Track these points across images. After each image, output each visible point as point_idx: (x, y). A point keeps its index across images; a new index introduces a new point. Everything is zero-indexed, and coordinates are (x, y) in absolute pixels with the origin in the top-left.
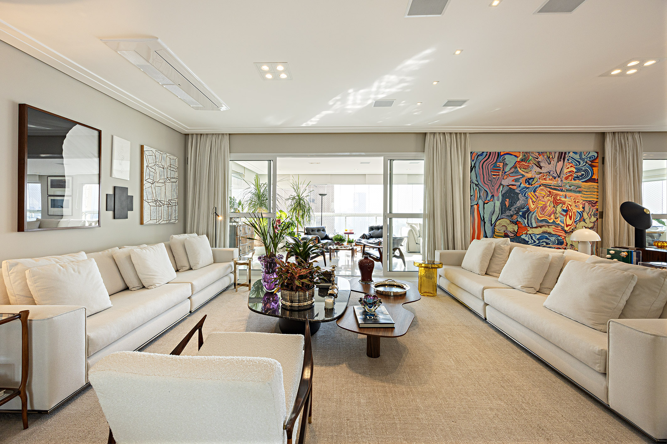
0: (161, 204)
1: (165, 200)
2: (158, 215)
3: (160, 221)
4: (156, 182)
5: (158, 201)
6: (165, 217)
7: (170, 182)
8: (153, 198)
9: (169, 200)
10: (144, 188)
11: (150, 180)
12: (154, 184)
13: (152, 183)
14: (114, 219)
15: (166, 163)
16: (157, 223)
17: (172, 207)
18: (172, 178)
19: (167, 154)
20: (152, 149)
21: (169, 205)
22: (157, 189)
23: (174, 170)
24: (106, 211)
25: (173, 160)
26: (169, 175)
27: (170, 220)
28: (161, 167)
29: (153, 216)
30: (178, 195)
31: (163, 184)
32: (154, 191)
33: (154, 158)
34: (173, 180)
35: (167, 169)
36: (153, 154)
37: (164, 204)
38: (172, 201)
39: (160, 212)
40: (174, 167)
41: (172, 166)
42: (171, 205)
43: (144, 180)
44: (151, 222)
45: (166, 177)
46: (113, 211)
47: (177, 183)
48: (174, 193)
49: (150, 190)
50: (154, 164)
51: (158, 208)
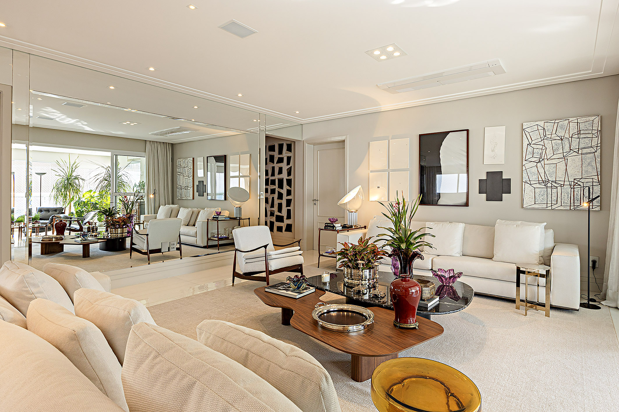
0: (557, 185)
1: (566, 179)
2: (550, 199)
3: (554, 207)
4: (546, 160)
5: (550, 182)
7: (577, 155)
8: (540, 179)
9: (574, 179)
10: (524, 169)
11: (533, 159)
12: (543, 162)
13: (537, 161)
14: (487, 201)
15: (567, 131)
16: (548, 208)
17: (582, 188)
18: (582, 149)
19: (571, 119)
20: (537, 123)
21: (574, 185)
22: (547, 168)
23: (590, 136)
24: (479, 193)
25: (586, 124)
26: (575, 145)
27: (578, 206)
28: (556, 139)
29: (539, 200)
30: (599, 170)
31: (561, 160)
32: (541, 170)
33: (541, 132)
34: (585, 151)
35: (570, 139)
36: (540, 128)
37: (564, 185)
38: (582, 180)
39: (554, 195)
40: (590, 132)
41: (582, 132)
42: (580, 185)
43: (524, 160)
44: (536, 206)
45: (567, 149)
46: (486, 193)
47: (598, 154)
48: (590, 169)
49: (535, 170)
50: (542, 139)
51: (549, 190)
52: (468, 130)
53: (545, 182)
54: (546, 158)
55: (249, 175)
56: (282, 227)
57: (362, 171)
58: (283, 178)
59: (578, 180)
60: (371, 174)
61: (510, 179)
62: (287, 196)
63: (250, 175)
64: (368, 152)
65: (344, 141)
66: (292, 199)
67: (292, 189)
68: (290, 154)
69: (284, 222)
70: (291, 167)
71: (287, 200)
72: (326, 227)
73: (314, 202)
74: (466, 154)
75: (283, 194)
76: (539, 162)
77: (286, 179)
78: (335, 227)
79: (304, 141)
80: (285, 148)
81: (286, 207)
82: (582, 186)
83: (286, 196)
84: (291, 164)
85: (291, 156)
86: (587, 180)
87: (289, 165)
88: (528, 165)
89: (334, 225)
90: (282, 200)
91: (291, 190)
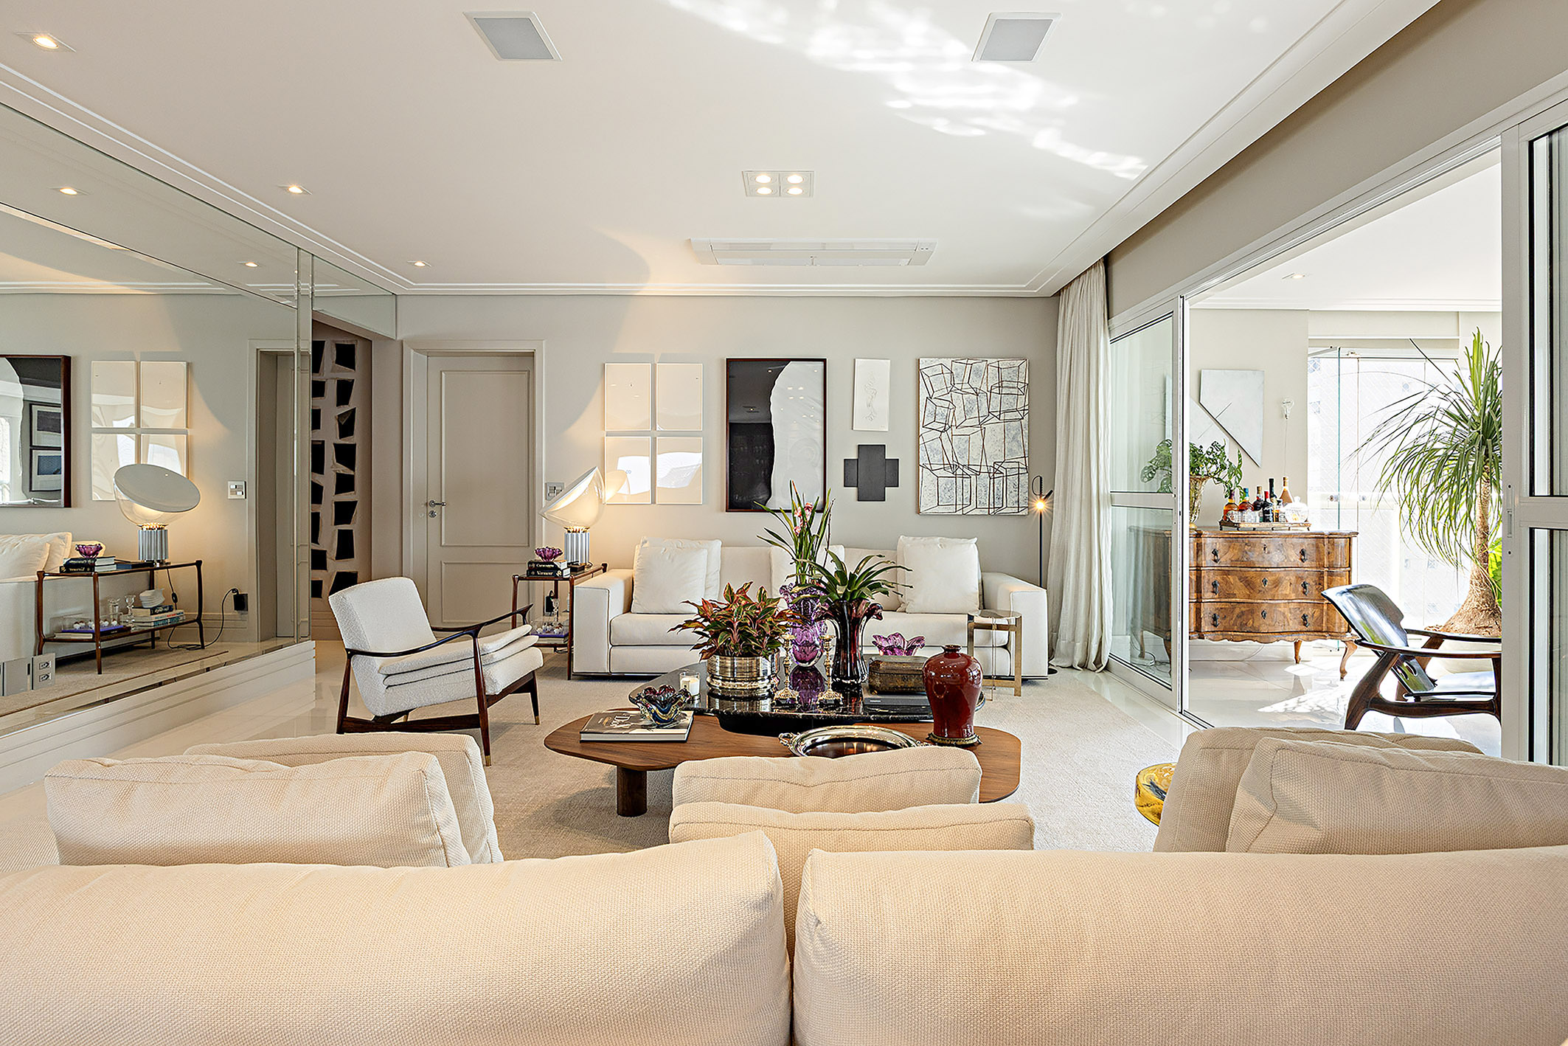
0: (970, 473)
1: (984, 463)
2: (960, 496)
3: (966, 511)
4: (954, 428)
5: (961, 467)
6: (983, 501)
7: (998, 421)
8: (946, 462)
9: (995, 463)
10: (921, 442)
11: (935, 426)
12: (949, 431)
13: (941, 430)
14: (858, 500)
15: (985, 381)
16: (957, 513)
17: (1005, 478)
18: (1005, 412)
19: (990, 361)
20: (941, 361)
21: (995, 473)
22: (957, 441)
23: (1015, 391)
24: (845, 486)
25: (1010, 370)
26: (995, 405)
27: (999, 508)
28: (968, 393)
29: (944, 499)
30: (1026, 449)
31: (976, 429)
32: (948, 446)
33: (948, 376)
34: (1009, 416)
35: (989, 394)
36: (945, 370)
37: (980, 472)
38: (1005, 465)
39: (967, 489)
40: (1015, 385)
41: (1005, 384)
42: (1002, 473)
43: (921, 427)
44: (940, 510)
45: (984, 411)
46: (857, 487)
47: (1025, 422)
48: (1015, 446)
49: (937, 444)
50: (949, 389)
51: (959, 480)
52: (824, 361)
53: (954, 467)
54: (954, 424)
55: (185, 428)
56: (321, 581)
57: (584, 432)
58: (323, 442)
59: (1000, 464)
60: (609, 440)
61: (898, 460)
62: (337, 492)
63: (187, 427)
64: (599, 389)
65: (532, 355)
66: (356, 502)
67: (358, 474)
68: (346, 374)
69: (326, 569)
70: (354, 410)
71: (338, 504)
72: (533, 573)
73: (430, 509)
74: (822, 409)
75: (322, 487)
76: (945, 430)
77: (335, 445)
78: (560, 569)
79: (402, 341)
80: (329, 355)
81: (336, 523)
82: (1005, 475)
83: (336, 494)
84: (355, 402)
85: (353, 380)
86: (1011, 465)
87: (347, 403)
88: (927, 435)
89: (555, 565)
90: (321, 503)
91: (353, 476)
